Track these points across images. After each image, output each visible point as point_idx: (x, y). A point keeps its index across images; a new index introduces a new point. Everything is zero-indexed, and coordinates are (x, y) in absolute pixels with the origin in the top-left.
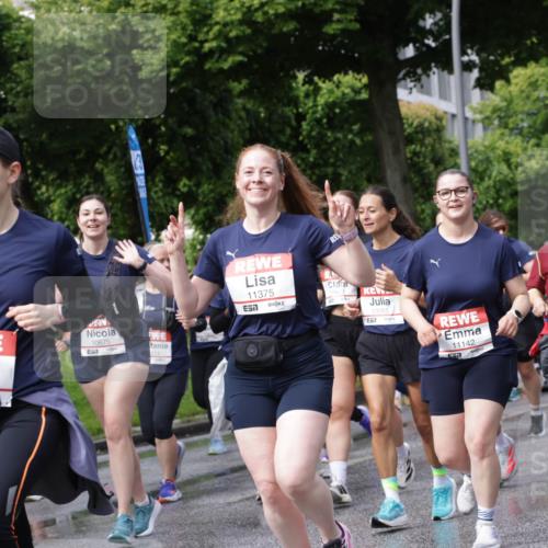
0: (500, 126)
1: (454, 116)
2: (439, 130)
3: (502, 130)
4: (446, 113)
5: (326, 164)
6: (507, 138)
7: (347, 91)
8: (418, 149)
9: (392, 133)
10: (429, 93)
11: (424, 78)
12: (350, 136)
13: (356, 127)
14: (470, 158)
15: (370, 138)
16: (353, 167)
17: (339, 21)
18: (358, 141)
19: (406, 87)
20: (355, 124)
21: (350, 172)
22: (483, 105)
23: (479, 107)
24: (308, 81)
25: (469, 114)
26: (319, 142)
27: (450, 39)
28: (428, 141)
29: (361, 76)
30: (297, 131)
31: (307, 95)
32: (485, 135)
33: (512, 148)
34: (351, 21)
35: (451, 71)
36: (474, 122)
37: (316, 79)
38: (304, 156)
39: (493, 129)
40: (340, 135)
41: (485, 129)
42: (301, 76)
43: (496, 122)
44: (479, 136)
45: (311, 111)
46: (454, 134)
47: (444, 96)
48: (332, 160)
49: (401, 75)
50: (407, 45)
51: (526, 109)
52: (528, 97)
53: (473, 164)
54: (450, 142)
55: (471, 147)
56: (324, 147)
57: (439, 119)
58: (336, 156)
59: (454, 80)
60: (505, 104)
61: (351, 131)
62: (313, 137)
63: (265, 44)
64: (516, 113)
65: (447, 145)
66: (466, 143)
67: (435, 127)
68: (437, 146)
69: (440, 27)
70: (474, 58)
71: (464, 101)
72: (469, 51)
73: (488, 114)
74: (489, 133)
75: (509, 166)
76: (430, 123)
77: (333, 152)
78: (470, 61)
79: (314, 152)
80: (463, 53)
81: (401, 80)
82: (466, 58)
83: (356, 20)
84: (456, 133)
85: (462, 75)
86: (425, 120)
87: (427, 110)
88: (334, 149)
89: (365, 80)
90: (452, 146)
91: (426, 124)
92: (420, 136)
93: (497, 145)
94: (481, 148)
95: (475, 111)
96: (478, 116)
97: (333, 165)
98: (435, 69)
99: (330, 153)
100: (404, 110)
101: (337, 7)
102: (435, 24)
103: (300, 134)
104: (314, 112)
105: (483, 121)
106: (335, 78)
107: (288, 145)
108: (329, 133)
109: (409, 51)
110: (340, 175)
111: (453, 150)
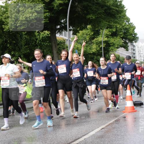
0: (76, 42)
1: (67, 40)
2: (64, 43)
6: (78, 45)
7: (46, 34)
8: (60, 46)
9: (55, 43)
10: (62, 35)
11: (62, 32)
15: (50, 44)
16: (47, 50)
17: (44, 20)
18: (48, 44)
19: (58, 34)
20: (48, 41)
24: (38, 32)
25: (70, 40)
26: (40, 45)
27: (67, 25)
28: (62, 45)
29: (49, 31)
30: (36, 42)
31: (38, 35)
33: (79, 47)
35: (67, 31)
36: (71, 41)
37: (40, 32)
40: (44, 43)
46: (67, 43)
47: (65, 36)
49: (57, 32)
50: (58, 25)
51: (82, 39)
52: (82, 36)
57: (64, 40)
58: (44, 47)
59: (67, 33)
61: (47, 42)
62: (39, 44)
64: (80, 40)
65: (66, 46)
67: (63, 42)
68: (64, 46)
70: (72, 28)
71: (69, 38)
72: (71, 27)
75: (78, 50)
76: (62, 41)
79: (39, 46)
80: (69, 27)
82: (70, 28)
83: (48, 20)
84: (68, 43)
85: (69, 32)
87: (62, 38)
92: (60, 44)
93: (76, 46)
97: (43, 49)
98: (64, 31)
100: (57, 39)
101: (45, 18)
102: (64, 21)
104: (39, 39)
106: (44, 32)
107: (34, 45)
108: (42, 43)
109: (59, 27)
110: (44, 51)
111: (67, 47)
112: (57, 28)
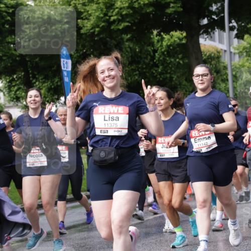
0: (246, 56)
1: (225, 51)
2: (219, 57)
3: (248, 58)
4: (221, 49)
5: (167, 73)
6: (250, 61)
7: (176, 39)
9: (197, 59)
10: (214, 41)
11: (212, 33)
12: (177, 60)
13: (180, 56)
14: (232, 70)
15: (187, 61)
16: (179, 74)
17: (173, 7)
18: (181, 62)
19: (203, 38)
20: (180, 54)
21: (178, 77)
22: (239, 46)
23: (237, 47)
24: (159, 34)
25: (232, 50)
26: (164, 62)
27: (224, 16)
28: (213, 62)
29: (182, 32)
30: (153, 57)
31: (158, 41)
32: (239, 60)
34: (179, 7)
35: (225, 32)
36: (234, 54)
37: (162, 34)
38: (156, 69)
39: (244, 57)
40: (172, 60)
41: (240, 57)
42: (155, 32)
43: (245, 54)
44: (237, 60)
45: (160, 48)
46: (226, 59)
47: (221, 41)
48: (169, 71)
49: (201, 32)
50: (204, 18)
53: (234, 73)
54: (223, 63)
55: (233, 66)
56: (165, 65)
57: (219, 52)
58: (171, 68)
59: (225, 35)
60: (249, 45)
61: (178, 58)
62: (161, 60)
63: (139, 18)
65: (222, 64)
66: (231, 63)
67: (216, 56)
68: (218, 65)
69: (219, 10)
70: (235, 24)
71: (230, 46)
72: (233, 21)
73: (241, 50)
74: (242, 58)
76: (215, 54)
77: (169, 67)
78: (233, 26)
79: (161, 67)
80: (230, 22)
81: (201, 34)
82: (231, 25)
83: (181, 7)
85: (229, 32)
86: (212, 53)
87: (213, 48)
88: (170, 66)
89: (185, 34)
90: (225, 65)
91: (213, 55)
92: (210, 60)
93: (245, 64)
94: (238, 66)
95: (235, 48)
96: (236, 51)
97: (170, 73)
98: (217, 30)
99: (168, 67)
100: (202, 48)
102: (217, 9)
103: (154, 59)
104: (161, 49)
105: (239, 53)
106: (171, 33)
107: (149, 64)
108: (168, 59)
109: (205, 21)
110: (173, 78)
111: (225, 67)
112: (202, 24)
